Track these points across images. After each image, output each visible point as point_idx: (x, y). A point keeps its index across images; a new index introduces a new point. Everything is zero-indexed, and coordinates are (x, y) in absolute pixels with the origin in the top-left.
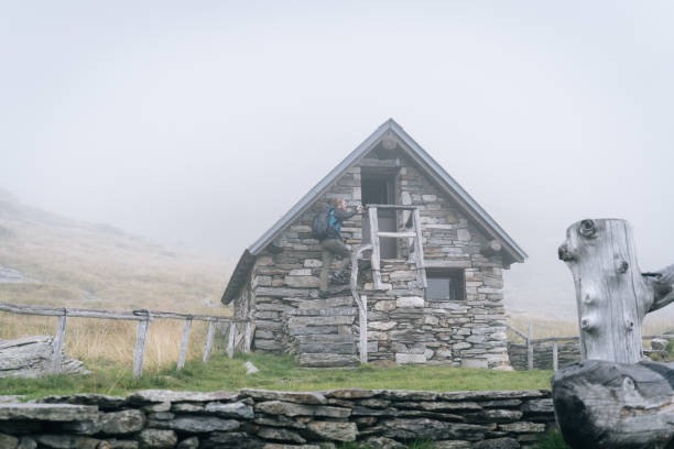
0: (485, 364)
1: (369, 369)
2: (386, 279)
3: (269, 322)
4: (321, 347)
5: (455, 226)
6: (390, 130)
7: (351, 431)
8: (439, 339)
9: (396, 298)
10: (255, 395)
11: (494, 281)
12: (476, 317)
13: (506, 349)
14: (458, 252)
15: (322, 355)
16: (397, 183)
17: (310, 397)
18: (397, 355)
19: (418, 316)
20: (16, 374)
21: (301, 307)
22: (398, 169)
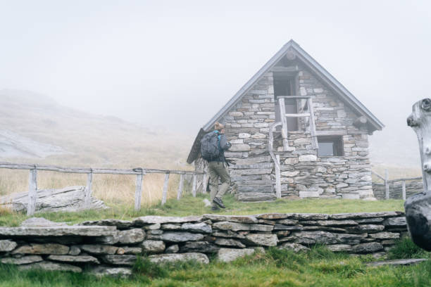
0: (357, 197)
1: (283, 202)
2: (292, 144)
4: (251, 188)
5: (336, 108)
6: (291, 47)
7: (274, 240)
8: (327, 181)
9: (298, 156)
10: (212, 218)
11: (363, 143)
12: (351, 166)
13: (371, 187)
14: (338, 125)
15: (252, 193)
16: (297, 81)
17: (247, 219)
18: (300, 192)
19: (313, 167)
20: (64, 209)
21: (237, 164)
22: (297, 72)
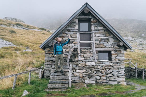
0: (116, 83)
2: (82, 56)
3: (48, 68)
4: (56, 81)
5: (109, 37)
6: (86, 6)
8: (102, 73)
9: (86, 62)
11: (121, 55)
12: (115, 66)
13: (124, 77)
14: (109, 45)
18: (85, 81)
19: (93, 68)
22: (91, 19)
